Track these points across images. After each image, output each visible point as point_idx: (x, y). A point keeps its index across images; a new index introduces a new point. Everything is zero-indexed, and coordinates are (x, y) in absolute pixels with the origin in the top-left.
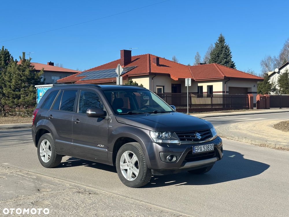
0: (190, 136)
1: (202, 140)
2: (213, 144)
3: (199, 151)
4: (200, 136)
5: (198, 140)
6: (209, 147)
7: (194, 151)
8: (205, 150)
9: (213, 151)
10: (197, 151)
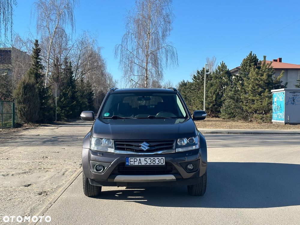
0: (133, 145)
1: (148, 151)
2: (164, 158)
3: (136, 164)
4: (149, 146)
5: (142, 151)
6: (155, 161)
7: (127, 163)
8: (148, 164)
9: (165, 166)
10: (131, 163)
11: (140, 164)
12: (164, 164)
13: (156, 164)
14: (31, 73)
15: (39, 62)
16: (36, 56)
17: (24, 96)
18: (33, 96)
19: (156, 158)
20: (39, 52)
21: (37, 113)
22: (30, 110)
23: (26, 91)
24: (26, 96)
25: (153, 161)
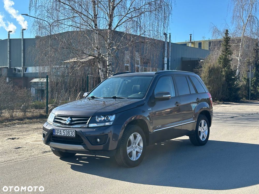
0: (63, 120)
1: (69, 125)
2: (75, 131)
3: (59, 134)
4: (70, 121)
5: (66, 124)
6: (69, 133)
7: (54, 133)
8: (65, 135)
9: (75, 138)
10: (56, 133)
11: (61, 135)
12: (75, 136)
13: (70, 136)
14: (221, 59)
15: (229, 48)
16: (225, 44)
17: (209, 79)
18: (217, 79)
19: (70, 131)
20: (229, 40)
21: (220, 93)
22: (214, 90)
23: (211, 74)
24: (210, 79)
25: (68, 133)
